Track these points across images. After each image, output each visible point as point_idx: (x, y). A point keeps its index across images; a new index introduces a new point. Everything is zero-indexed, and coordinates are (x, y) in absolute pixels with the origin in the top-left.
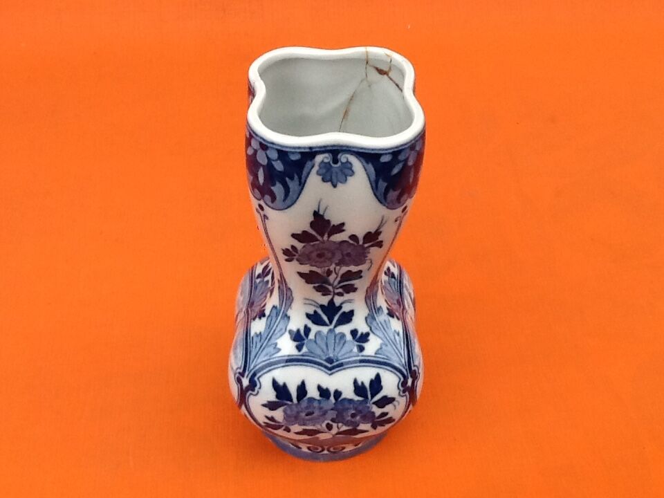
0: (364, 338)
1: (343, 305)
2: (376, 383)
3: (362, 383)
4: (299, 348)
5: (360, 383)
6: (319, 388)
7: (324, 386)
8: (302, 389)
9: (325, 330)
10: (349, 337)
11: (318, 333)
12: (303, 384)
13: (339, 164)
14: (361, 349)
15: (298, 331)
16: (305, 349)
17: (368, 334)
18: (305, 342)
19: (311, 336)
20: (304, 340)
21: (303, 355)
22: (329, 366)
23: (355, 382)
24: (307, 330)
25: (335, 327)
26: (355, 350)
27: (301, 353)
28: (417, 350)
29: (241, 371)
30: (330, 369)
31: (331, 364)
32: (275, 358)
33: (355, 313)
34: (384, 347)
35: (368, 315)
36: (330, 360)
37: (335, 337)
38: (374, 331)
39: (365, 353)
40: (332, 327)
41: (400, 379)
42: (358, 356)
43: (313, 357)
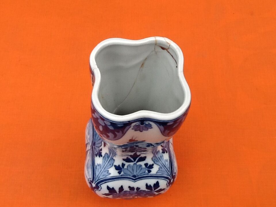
0: (151, 166)
1: (141, 155)
2: (157, 185)
3: (150, 185)
4: (119, 173)
5: (149, 185)
6: (129, 187)
7: (132, 186)
8: (121, 188)
9: (132, 164)
10: (144, 166)
11: (129, 166)
12: (122, 187)
13: (144, 125)
14: (150, 171)
15: (119, 165)
16: (122, 173)
17: (153, 165)
18: (122, 170)
19: (125, 167)
20: (122, 169)
21: (121, 176)
22: (134, 178)
23: (147, 185)
24: (123, 165)
25: (137, 162)
26: (147, 172)
27: (120, 175)
28: (175, 164)
29: (91, 180)
30: (134, 180)
31: (135, 178)
32: (108, 177)
33: (147, 157)
34: (160, 169)
35: (153, 156)
36: (134, 176)
37: (137, 167)
38: (156, 163)
39: (151, 173)
40: (135, 162)
41: (168, 181)
42: (148, 174)
43: (126, 176)
